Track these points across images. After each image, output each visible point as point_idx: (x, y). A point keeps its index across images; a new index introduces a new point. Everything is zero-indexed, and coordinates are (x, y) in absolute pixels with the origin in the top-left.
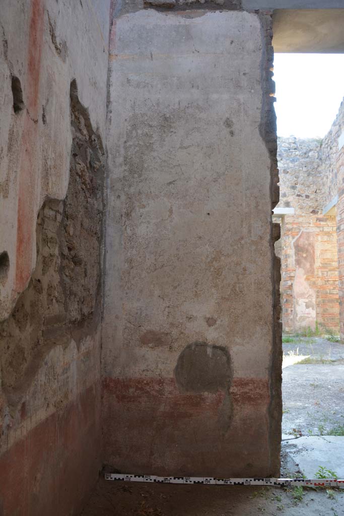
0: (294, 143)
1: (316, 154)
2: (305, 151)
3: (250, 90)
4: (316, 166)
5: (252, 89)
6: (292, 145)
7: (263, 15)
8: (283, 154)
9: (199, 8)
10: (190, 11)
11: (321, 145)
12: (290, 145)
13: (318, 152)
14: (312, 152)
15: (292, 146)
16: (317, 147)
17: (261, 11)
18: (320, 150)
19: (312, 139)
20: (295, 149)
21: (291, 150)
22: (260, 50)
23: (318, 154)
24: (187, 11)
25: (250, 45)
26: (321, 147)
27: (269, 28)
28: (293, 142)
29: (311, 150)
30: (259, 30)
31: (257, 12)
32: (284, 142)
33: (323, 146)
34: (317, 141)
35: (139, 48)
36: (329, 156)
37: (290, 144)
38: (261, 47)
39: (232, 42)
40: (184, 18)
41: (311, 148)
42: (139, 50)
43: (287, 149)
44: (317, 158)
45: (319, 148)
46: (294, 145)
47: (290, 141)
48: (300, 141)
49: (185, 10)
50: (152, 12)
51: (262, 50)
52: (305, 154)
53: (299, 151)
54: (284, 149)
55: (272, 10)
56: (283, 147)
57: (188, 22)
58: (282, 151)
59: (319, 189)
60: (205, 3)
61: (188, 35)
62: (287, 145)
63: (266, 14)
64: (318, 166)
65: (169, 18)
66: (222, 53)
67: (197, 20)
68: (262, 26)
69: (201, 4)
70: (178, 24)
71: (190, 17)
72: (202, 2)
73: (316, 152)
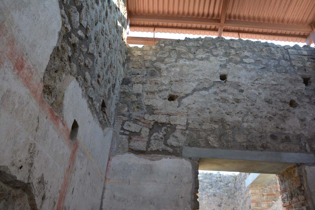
0: (220, 178)
1: (233, 185)
2: (226, 183)
3: (184, 208)
4: (233, 193)
5: (185, 207)
6: (219, 179)
7: (194, 161)
8: (213, 184)
9: (159, 154)
10: (153, 155)
11: (236, 179)
12: (217, 179)
13: (234, 183)
14: (231, 183)
15: (218, 179)
16: (233, 180)
17: (192, 158)
18: (235, 182)
19: (230, 175)
20: (220, 181)
21: (218, 182)
23: (234, 185)
24: (152, 155)
25: (186, 180)
26: (236, 181)
28: (219, 177)
29: (230, 182)
30: (191, 171)
31: (190, 158)
32: (214, 177)
33: (237, 180)
34: (233, 177)
35: (123, 176)
36: (240, 188)
37: (217, 178)
38: (192, 181)
39: (175, 177)
40: (150, 161)
41: (230, 181)
42: (123, 178)
43: (215, 181)
44: (234, 188)
45: (235, 181)
46: (220, 179)
47: (217, 176)
48: (224, 176)
49: (151, 154)
50: (132, 155)
51: (192, 183)
52: (226, 184)
53: (223, 183)
54: (214, 181)
55: (198, 158)
56: (213, 180)
57: (151, 163)
58: (213, 182)
59: (236, 207)
60: (162, 151)
61: (150, 170)
62: (216, 179)
63: (195, 161)
64: (235, 192)
65: (141, 160)
66: (170, 184)
67: (157, 162)
68: (193, 168)
69: (160, 151)
70: (146, 164)
71: (153, 160)
72: (161, 150)
73: (233, 183)
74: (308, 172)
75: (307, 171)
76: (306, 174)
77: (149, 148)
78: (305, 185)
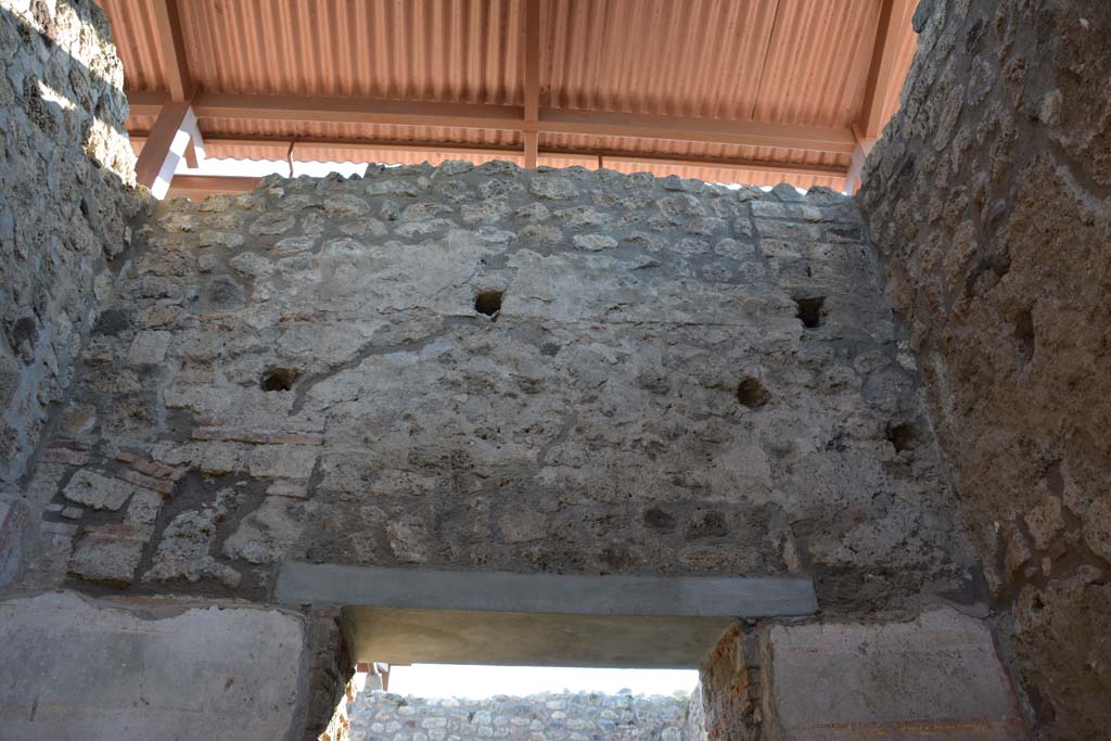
0: (628, 709)
1: (678, 735)
2: (651, 728)
6: (625, 714)
7: (318, 618)
8: (604, 735)
9: (184, 592)
10: (161, 597)
11: (688, 713)
12: (620, 715)
13: (681, 729)
14: (670, 728)
15: (622, 717)
16: (679, 718)
17: (313, 608)
18: (686, 724)
19: (669, 698)
20: (630, 723)
21: (621, 726)
22: (290, 704)
23: (682, 734)
24: (157, 596)
25: (270, 693)
26: (687, 717)
27: (325, 649)
28: (626, 706)
29: (665, 725)
30: (297, 656)
31: (305, 608)
32: (606, 707)
33: (691, 716)
34: (678, 703)
35: (12, 687)
37: (618, 711)
38: (294, 698)
39: (229, 683)
40: (137, 619)
41: (666, 721)
42: (10, 692)
43: (612, 722)
45: (683, 720)
46: (628, 713)
47: (620, 704)
48: (642, 706)
49: (151, 593)
50: (72, 599)
51: (293, 707)
52: (653, 734)
53: (640, 728)
54: (606, 722)
55: (339, 607)
56: (603, 718)
57: (144, 626)
58: (602, 727)
60: (199, 581)
61: (132, 658)
62: (613, 714)
63: (325, 616)
65: (105, 617)
66: (201, 710)
67: (166, 625)
68: (309, 646)
69: (190, 583)
70: (120, 631)
71: (150, 617)
72: (194, 578)
73: (676, 728)
74: (778, 649)
75: (774, 647)
76: (772, 658)
77: (149, 568)
78: (765, 704)
